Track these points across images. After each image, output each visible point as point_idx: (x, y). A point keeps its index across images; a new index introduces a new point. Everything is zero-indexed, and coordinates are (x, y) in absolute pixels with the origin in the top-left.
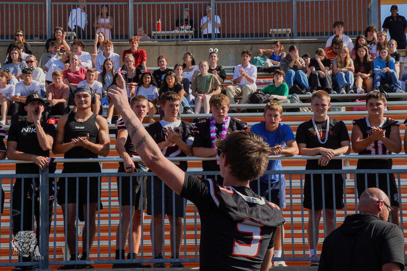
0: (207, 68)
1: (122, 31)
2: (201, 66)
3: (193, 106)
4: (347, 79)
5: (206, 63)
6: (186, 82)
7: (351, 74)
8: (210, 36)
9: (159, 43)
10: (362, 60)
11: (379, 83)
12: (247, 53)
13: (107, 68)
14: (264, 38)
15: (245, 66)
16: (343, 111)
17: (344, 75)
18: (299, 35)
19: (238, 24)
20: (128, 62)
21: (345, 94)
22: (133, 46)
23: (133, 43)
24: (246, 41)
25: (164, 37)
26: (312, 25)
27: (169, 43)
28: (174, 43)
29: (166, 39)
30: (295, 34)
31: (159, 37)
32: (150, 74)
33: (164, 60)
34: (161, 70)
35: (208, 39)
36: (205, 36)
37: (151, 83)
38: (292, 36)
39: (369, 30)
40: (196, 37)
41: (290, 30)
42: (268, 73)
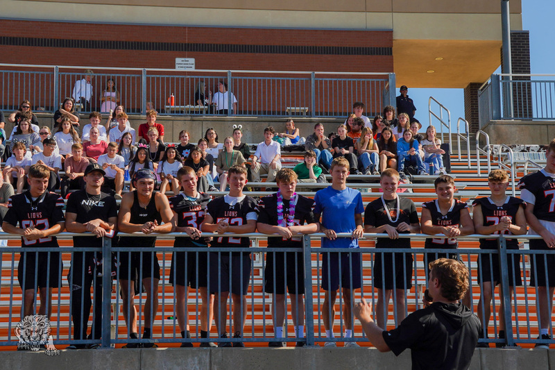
0: (233, 144)
1: (133, 104)
2: (226, 142)
3: (218, 183)
4: (373, 160)
5: (231, 139)
6: (210, 158)
7: (377, 156)
8: (226, 112)
9: (173, 118)
10: (386, 143)
11: (403, 165)
12: (271, 130)
13: (125, 142)
14: (281, 116)
15: (268, 143)
16: (369, 192)
17: (369, 155)
18: (317, 114)
19: (250, 101)
20: (151, 136)
21: (371, 176)
22: (151, 120)
23: (150, 117)
24: (264, 119)
25: (177, 112)
26: (326, 105)
27: (183, 118)
28: (189, 118)
29: (180, 114)
30: (313, 113)
31: (172, 112)
32: (174, 149)
33: (187, 135)
34: (182, 145)
35: (224, 115)
36: (221, 112)
37: (176, 158)
38: (309, 114)
39: (386, 110)
40: (211, 112)
41: (307, 108)
42: (288, 152)
